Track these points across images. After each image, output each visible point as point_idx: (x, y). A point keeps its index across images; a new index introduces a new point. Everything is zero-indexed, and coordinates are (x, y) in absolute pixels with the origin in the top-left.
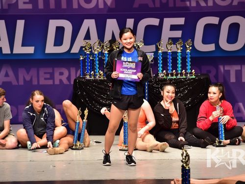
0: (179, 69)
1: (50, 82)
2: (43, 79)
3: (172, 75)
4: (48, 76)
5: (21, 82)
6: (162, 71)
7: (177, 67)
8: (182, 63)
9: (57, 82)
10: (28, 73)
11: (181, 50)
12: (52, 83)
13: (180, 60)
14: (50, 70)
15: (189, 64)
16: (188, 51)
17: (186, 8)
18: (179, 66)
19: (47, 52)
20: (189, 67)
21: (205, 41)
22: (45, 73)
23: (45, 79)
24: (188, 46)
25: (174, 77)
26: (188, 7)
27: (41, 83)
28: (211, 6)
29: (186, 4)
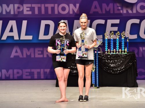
0: (118, 49)
1: (41, 56)
2: (37, 54)
3: (113, 52)
4: (40, 52)
5: (25, 56)
6: (108, 50)
7: (116, 47)
8: (119, 45)
9: (45, 56)
10: (29, 51)
11: (119, 38)
12: (42, 57)
13: (118, 43)
14: (41, 49)
15: (123, 46)
16: (123, 38)
17: (121, 14)
18: (118, 47)
19: (40, 38)
20: (123, 48)
21: (131, 33)
22: (38, 51)
23: (39, 54)
24: (123, 36)
25: (115, 53)
26: (121, 13)
27: (36, 57)
28: (135, 13)
29: (120, 12)
